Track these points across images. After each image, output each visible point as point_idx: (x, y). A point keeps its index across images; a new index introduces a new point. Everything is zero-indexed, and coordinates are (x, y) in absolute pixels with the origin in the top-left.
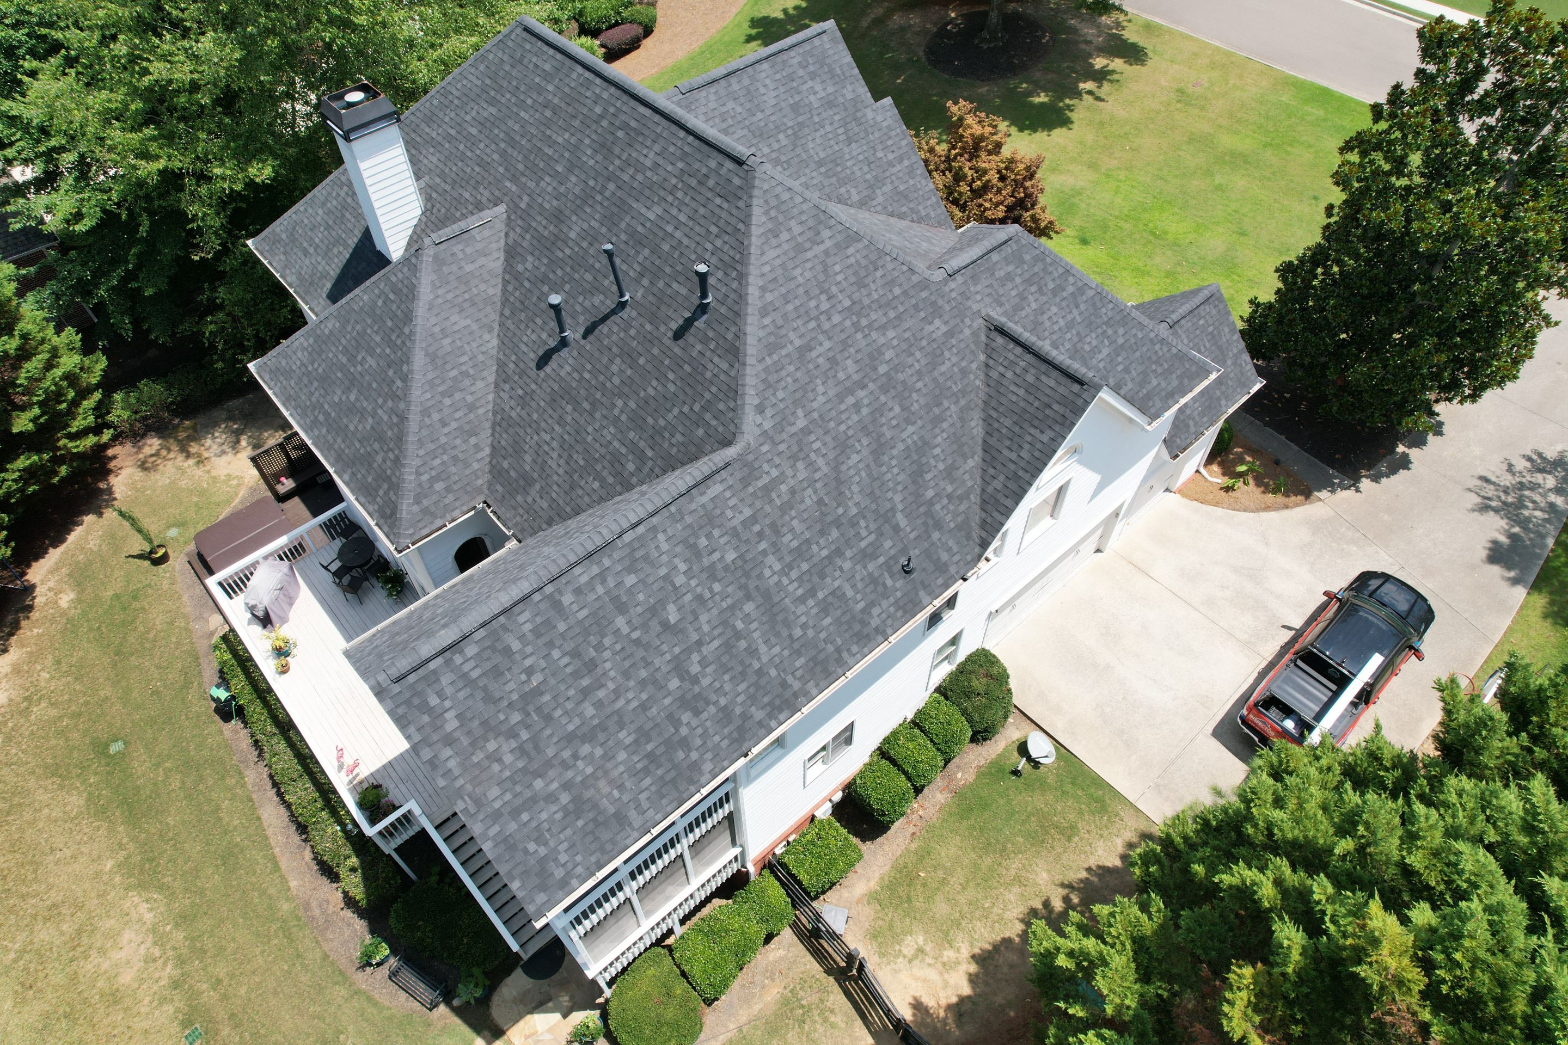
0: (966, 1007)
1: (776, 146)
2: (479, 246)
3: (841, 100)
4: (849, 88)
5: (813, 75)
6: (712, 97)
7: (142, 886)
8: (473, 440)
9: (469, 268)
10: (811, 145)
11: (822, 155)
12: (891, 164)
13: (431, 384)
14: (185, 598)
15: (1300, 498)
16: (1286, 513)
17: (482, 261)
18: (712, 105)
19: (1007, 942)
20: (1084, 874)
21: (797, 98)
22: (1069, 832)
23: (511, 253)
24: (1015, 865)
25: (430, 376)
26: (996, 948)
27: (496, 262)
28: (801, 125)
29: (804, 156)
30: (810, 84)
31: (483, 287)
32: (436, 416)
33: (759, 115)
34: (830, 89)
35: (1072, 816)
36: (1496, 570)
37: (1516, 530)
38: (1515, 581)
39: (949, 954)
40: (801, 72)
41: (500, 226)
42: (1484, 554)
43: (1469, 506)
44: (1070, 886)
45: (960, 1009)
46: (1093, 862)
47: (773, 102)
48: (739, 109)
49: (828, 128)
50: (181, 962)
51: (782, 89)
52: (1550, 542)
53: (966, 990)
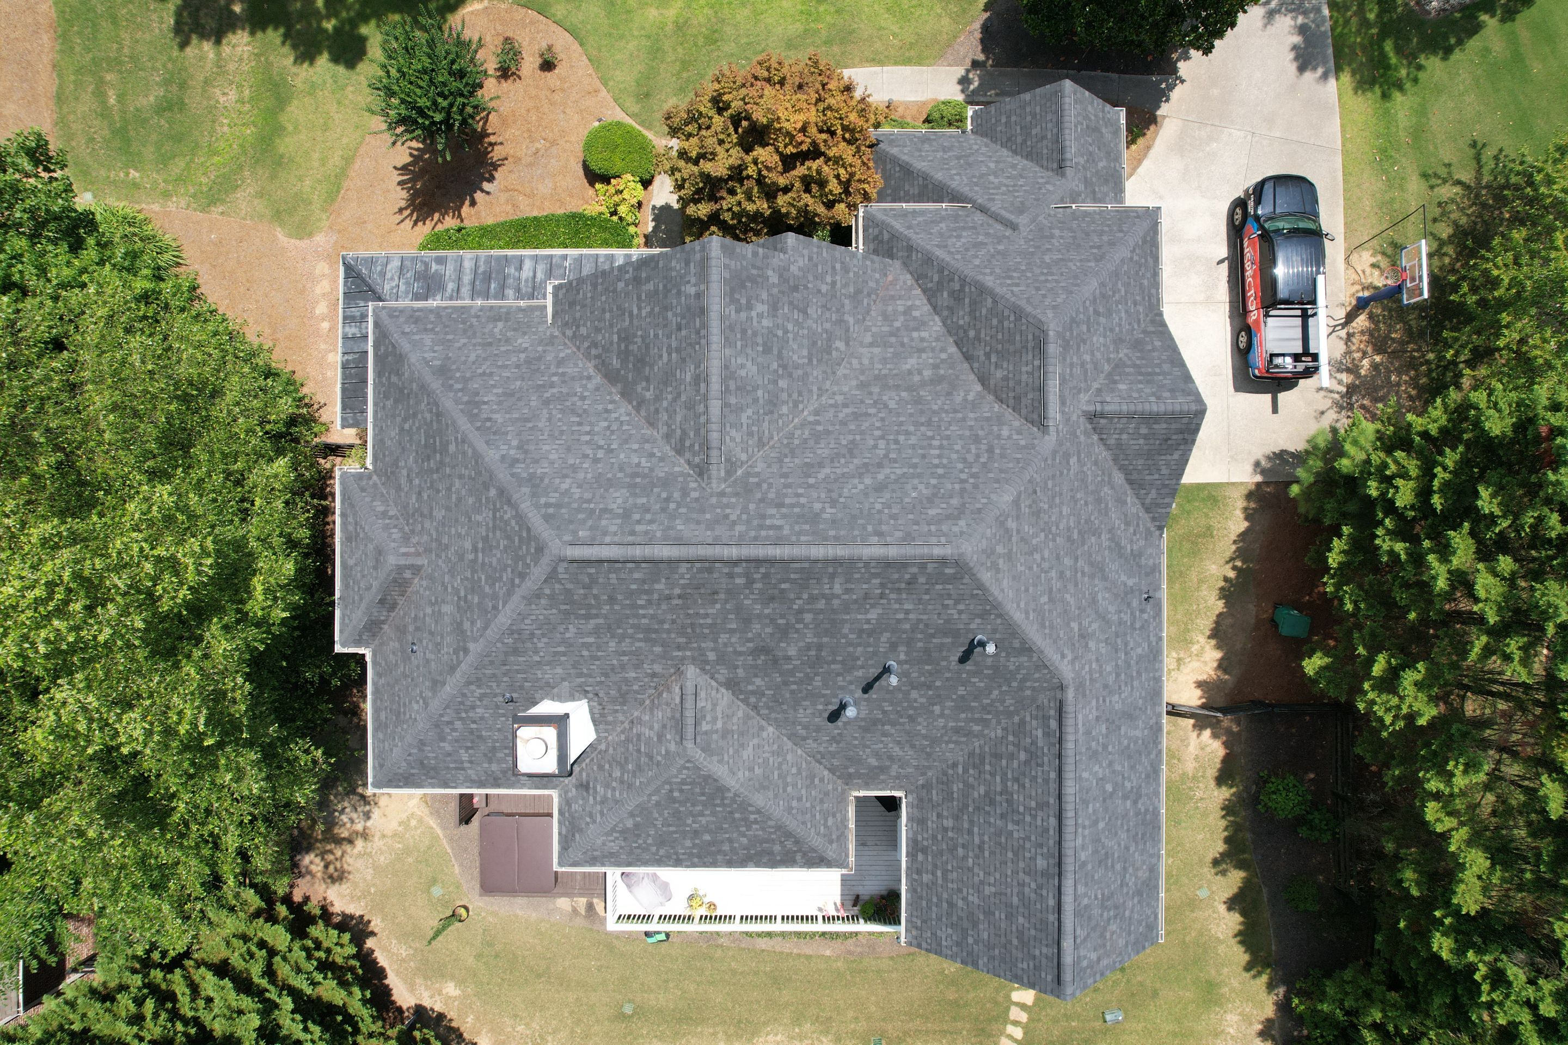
0: (1225, 664)
1: (784, 396)
2: (709, 707)
3: (775, 291)
4: (770, 273)
5: (749, 307)
6: (733, 433)
7: (754, 1034)
8: (817, 781)
9: (719, 725)
10: (795, 357)
11: (805, 353)
12: (834, 283)
13: (776, 796)
14: (520, 913)
15: (1152, 128)
16: (1152, 153)
17: (719, 709)
18: (738, 440)
19: (1220, 615)
20: (1234, 547)
21: (760, 340)
22: (1208, 532)
23: (732, 685)
24: (1194, 576)
25: (771, 794)
26: (1217, 623)
27: (725, 697)
28: (780, 356)
29: (800, 372)
30: (754, 314)
31: (735, 720)
32: (794, 803)
33: (760, 393)
34: (764, 296)
35: (1203, 522)
36: (1309, 76)
37: (1300, 20)
38: (1325, 76)
39: (1195, 648)
40: (743, 315)
41: (703, 680)
42: (1293, 67)
43: (1259, 24)
44: (1232, 559)
45: (1222, 666)
46: (1233, 537)
47: (755, 368)
48: (749, 412)
49: (790, 327)
50: (826, 1032)
51: (749, 351)
52: (1326, 12)
53: (1218, 655)
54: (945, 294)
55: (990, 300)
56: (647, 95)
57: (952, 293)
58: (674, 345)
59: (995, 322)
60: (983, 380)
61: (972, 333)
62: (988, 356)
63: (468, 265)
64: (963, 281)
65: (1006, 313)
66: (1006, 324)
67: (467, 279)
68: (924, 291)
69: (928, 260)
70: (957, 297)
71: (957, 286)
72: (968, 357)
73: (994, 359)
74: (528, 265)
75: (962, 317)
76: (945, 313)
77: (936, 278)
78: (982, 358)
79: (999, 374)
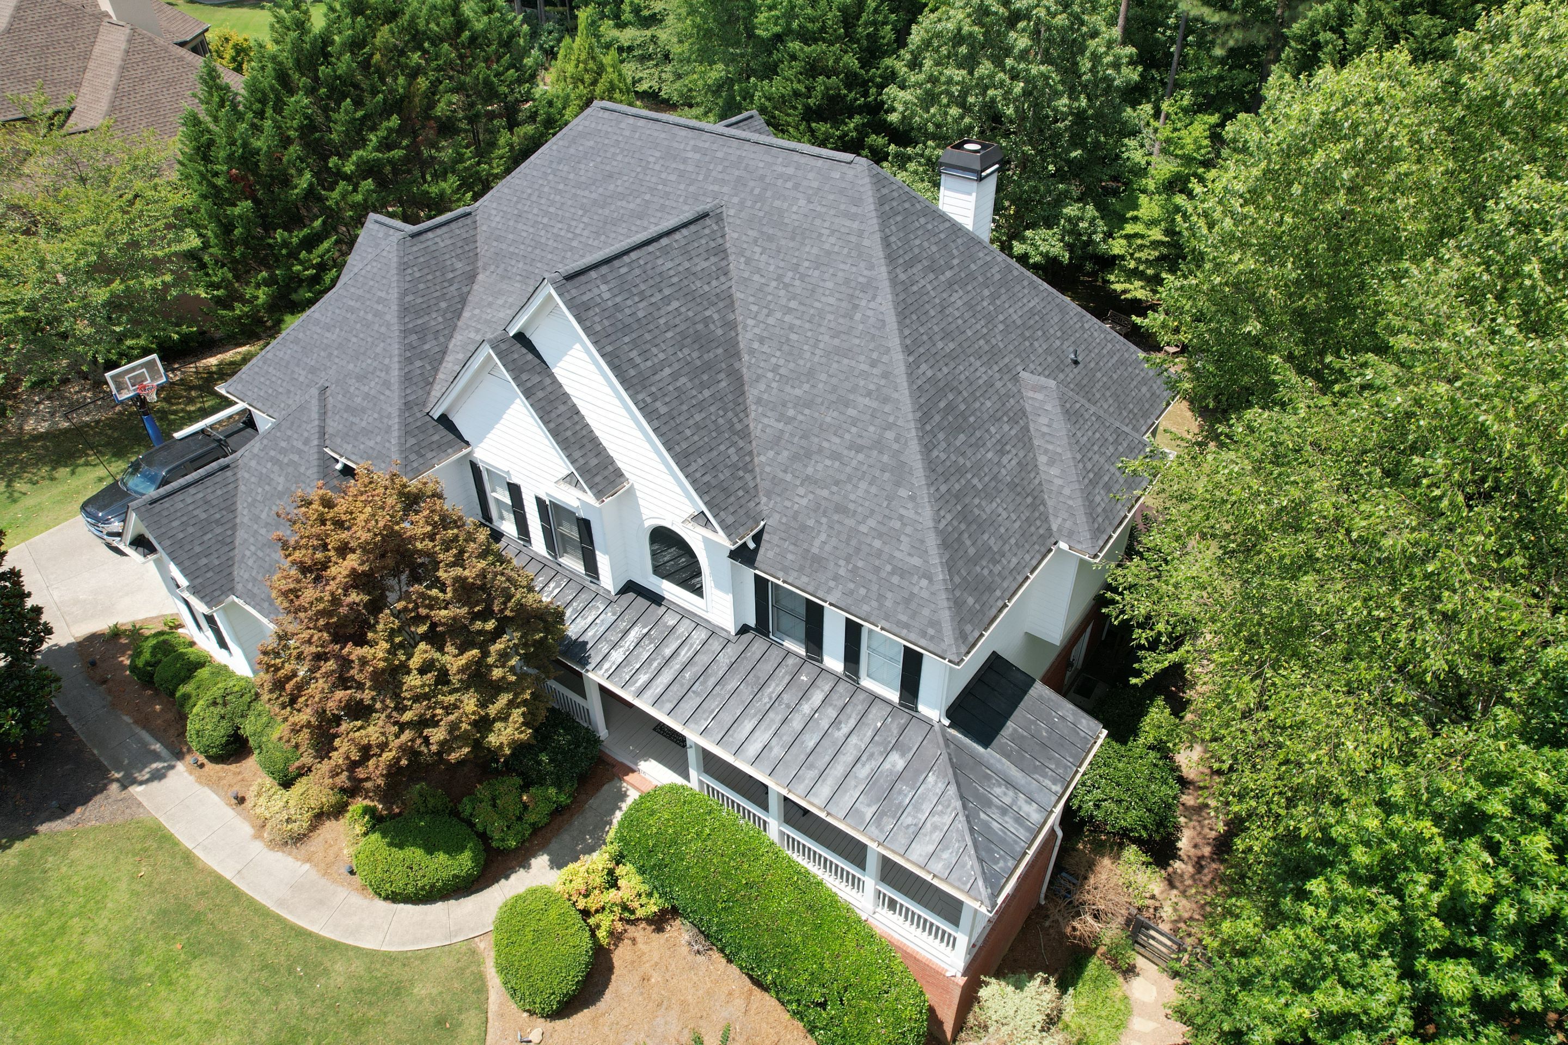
54: (426, 347)
55: (407, 299)
56: (440, 1022)
57: (422, 340)
58: (658, 296)
59: (422, 286)
60: (471, 277)
61: (443, 305)
62: (451, 284)
63: (825, 790)
64: (405, 332)
65: (408, 278)
66: (417, 275)
67: (838, 770)
68: (436, 370)
69: (407, 379)
70: (421, 333)
71: (414, 337)
72: (463, 301)
73: (451, 275)
74: (753, 748)
75: (435, 320)
76: (442, 339)
77: (418, 363)
78: (455, 286)
79: (459, 265)
